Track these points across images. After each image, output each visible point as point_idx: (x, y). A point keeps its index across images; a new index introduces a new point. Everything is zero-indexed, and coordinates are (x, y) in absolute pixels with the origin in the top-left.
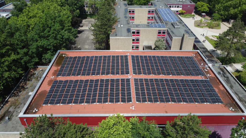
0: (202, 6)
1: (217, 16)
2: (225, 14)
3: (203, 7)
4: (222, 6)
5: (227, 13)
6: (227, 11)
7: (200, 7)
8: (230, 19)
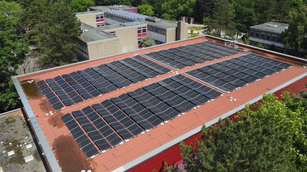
0: (146, 9)
1: (167, 16)
2: (174, 12)
3: (148, 9)
4: (168, 5)
5: (176, 10)
6: (175, 8)
7: (145, 10)
8: (181, 17)
